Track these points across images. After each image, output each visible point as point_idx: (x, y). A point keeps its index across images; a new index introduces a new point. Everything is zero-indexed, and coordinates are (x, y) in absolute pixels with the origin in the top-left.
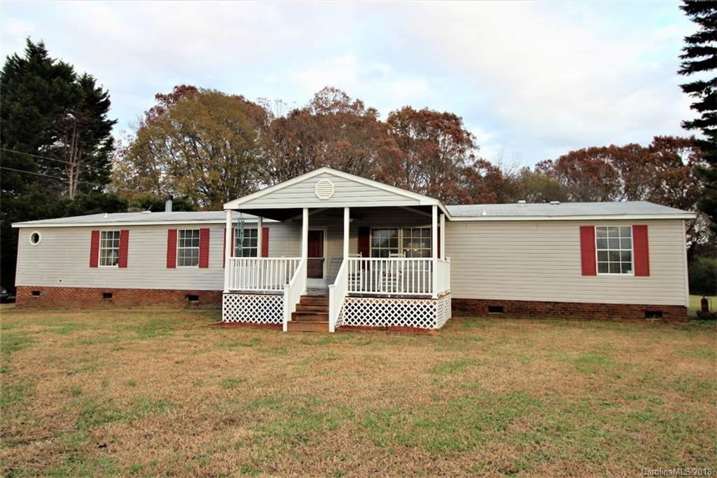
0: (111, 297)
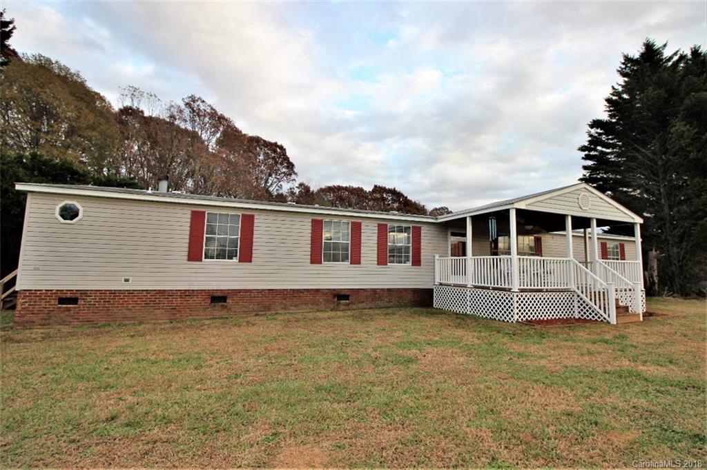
0: (225, 302)
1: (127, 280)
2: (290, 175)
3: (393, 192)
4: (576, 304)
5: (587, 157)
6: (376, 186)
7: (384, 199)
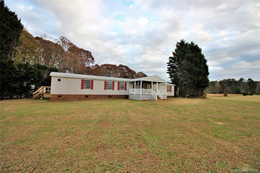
1: (70, 93)
2: (93, 61)
3: (126, 67)
4: (152, 97)
5: (168, 65)
6: (120, 65)
7: (123, 69)
